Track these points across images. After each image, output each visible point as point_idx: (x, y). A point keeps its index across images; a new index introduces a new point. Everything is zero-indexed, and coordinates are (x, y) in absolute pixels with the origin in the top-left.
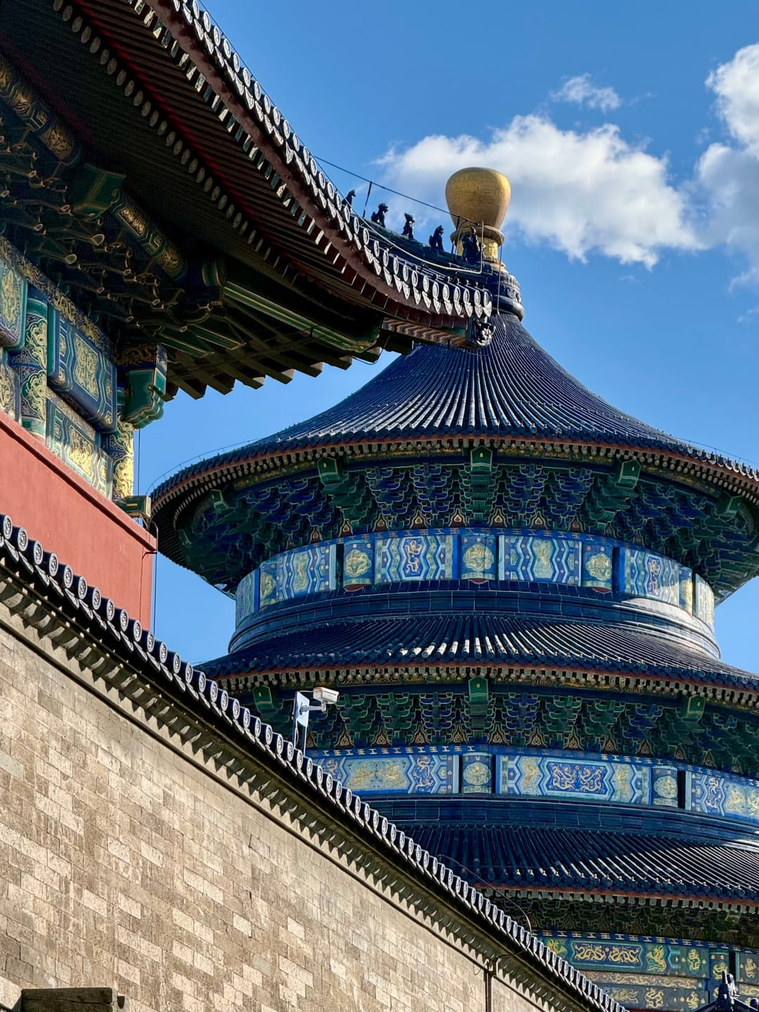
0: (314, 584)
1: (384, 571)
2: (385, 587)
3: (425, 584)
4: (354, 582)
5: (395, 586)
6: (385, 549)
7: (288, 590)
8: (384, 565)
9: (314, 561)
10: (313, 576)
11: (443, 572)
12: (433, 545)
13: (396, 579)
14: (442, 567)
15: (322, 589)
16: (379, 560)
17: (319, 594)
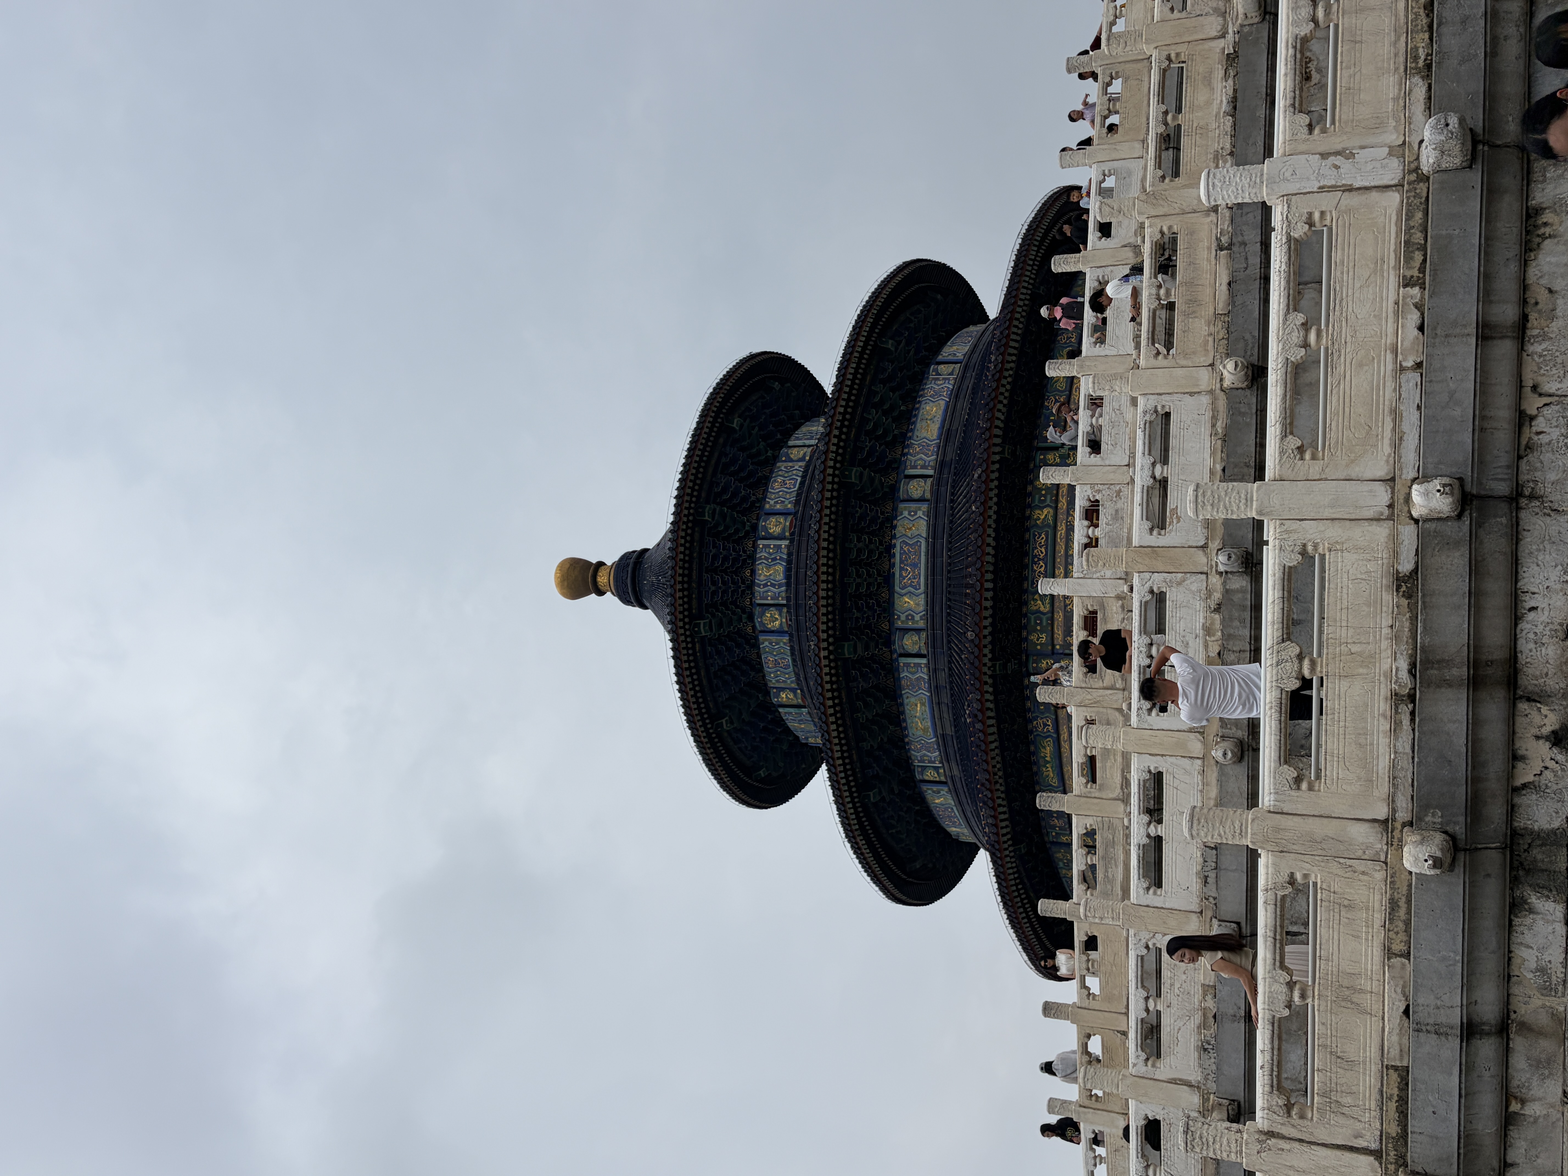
0: (781, 559)
1: (787, 502)
2: (797, 503)
3: (804, 477)
4: (788, 524)
5: (799, 495)
6: (772, 502)
7: (780, 586)
8: (783, 502)
9: (766, 559)
10: (774, 559)
11: (800, 467)
12: (780, 473)
13: (794, 494)
14: (796, 467)
15: (785, 551)
16: (778, 506)
17: (789, 554)
